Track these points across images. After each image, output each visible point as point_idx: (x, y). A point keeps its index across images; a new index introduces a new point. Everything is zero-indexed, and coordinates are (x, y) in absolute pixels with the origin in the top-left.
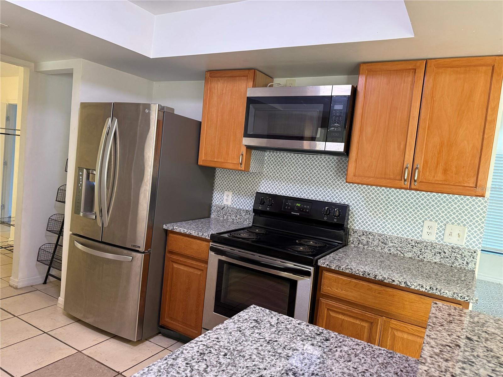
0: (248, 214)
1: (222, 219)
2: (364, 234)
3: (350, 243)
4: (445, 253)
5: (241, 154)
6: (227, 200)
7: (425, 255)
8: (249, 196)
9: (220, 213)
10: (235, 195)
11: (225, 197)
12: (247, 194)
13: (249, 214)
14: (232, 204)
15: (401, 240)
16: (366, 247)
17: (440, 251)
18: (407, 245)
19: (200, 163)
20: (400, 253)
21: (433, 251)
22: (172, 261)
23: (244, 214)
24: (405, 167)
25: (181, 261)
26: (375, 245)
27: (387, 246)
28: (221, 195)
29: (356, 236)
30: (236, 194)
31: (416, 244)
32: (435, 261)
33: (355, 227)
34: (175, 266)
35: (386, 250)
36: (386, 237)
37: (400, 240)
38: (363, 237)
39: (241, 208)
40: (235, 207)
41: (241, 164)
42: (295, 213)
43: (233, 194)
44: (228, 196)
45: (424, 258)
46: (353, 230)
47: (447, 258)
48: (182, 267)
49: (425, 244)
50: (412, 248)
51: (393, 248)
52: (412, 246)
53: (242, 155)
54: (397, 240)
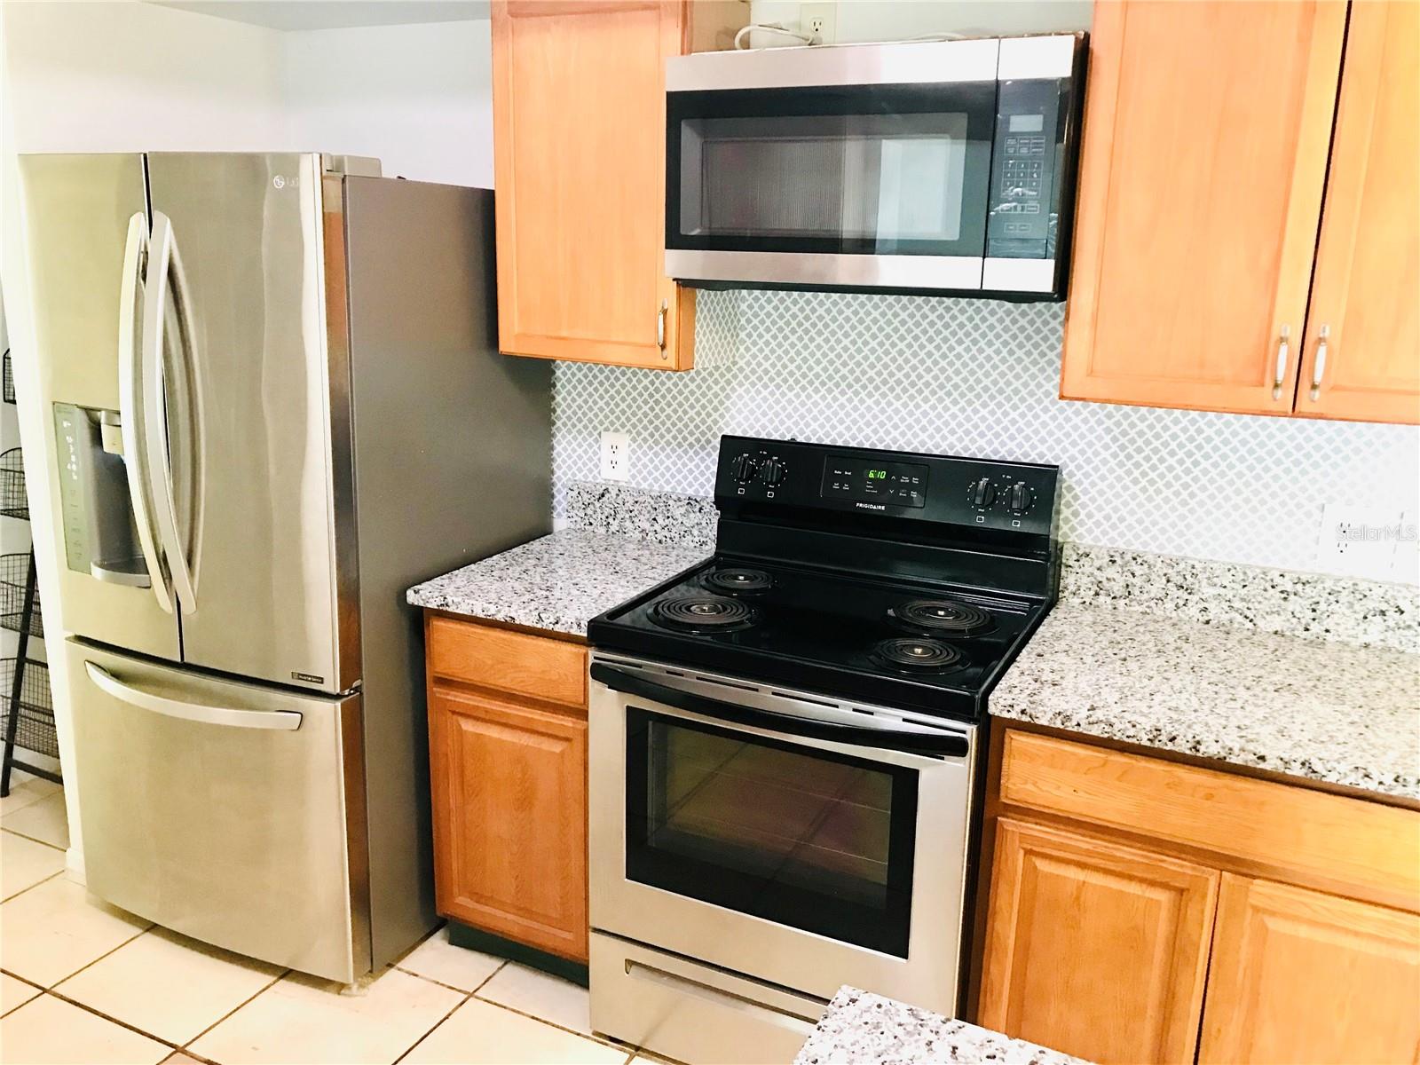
0: (697, 509)
1: (602, 530)
2: (1114, 562)
3: (1066, 594)
4: (1402, 612)
5: (660, 309)
6: (614, 464)
7: (1329, 624)
8: (691, 446)
9: (595, 512)
10: (640, 447)
11: (605, 454)
12: (685, 439)
13: (701, 509)
14: (634, 477)
15: (1245, 573)
16: (1121, 603)
17: (1384, 607)
18: (1265, 590)
19: (507, 345)
20: (1241, 619)
21: (1357, 607)
22: (454, 712)
23: (682, 510)
24: (1275, 336)
25: (487, 711)
26: (1152, 595)
27: (1195, 598)
28: (590, 446)
29: (1087, 569)
30: (645, 440)
31: (1299, 587)
32: (1364, 639)
33: (1080, 536)
34: (468, 726)
35: (1193, 610)
36: (1193, 567)
37: (1242, 577)
38: (1111, 572)
39: (667, 489)
40: (644, 486)
41: (663, 347)
42: (872, 507)
43: (634, 440)
44: (614, 448)
45: (1327, 631)
46: (1075, 548)
47: (1409, 627)
48: (493, 732)
49: (1329, 584)
50: (1285, 599)
51: (1216, 602)
52: (1282, 592)
53: (665, 312)
54: (1229, 574)
